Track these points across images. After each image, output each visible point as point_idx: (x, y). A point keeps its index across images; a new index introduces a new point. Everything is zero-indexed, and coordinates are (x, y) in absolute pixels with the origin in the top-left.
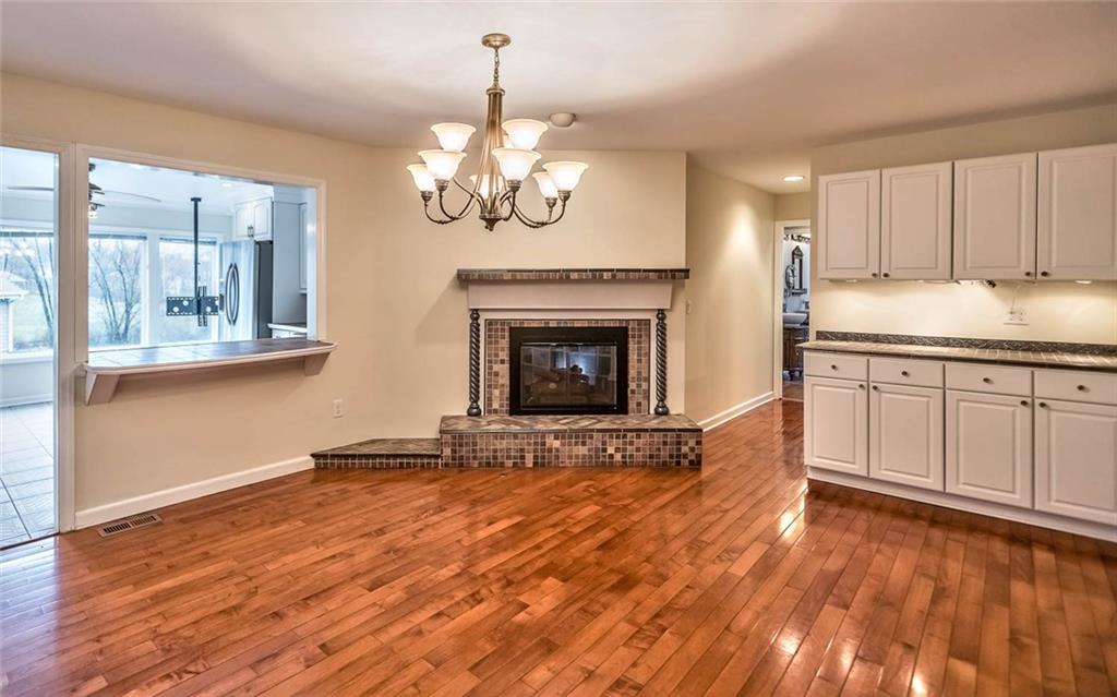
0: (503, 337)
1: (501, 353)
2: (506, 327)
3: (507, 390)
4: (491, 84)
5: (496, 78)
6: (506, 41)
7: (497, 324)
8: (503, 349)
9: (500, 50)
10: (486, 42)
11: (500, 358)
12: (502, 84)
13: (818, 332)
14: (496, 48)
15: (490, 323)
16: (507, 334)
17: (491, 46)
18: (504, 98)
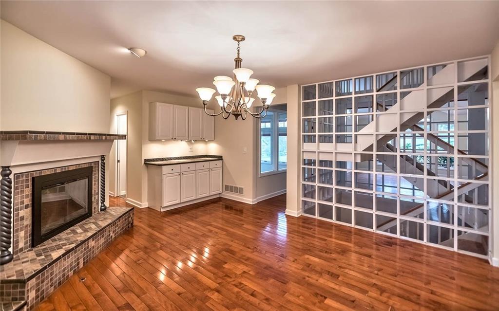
0: (27, 187)
1: (25, 200)
2: (30, 178)
3: (30, 228)
4: (236, 57)
5: (238, 54)
6: (243, 39)
7: (23, 176)
8: (27, 196)
9: (240, 42)
10: (235, 38)
11: (25, 204)
12: (240, 57)
13: (145, 160)
14: (239, 41)
15: (17, 176)
16: (30, 183)
17: (236, 40)
18: (242, 62)
